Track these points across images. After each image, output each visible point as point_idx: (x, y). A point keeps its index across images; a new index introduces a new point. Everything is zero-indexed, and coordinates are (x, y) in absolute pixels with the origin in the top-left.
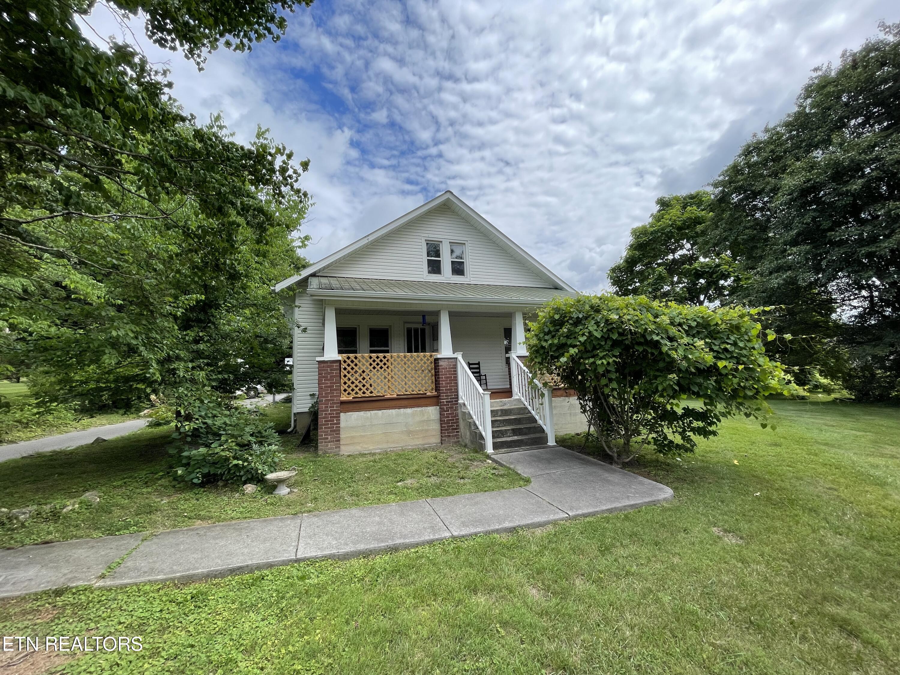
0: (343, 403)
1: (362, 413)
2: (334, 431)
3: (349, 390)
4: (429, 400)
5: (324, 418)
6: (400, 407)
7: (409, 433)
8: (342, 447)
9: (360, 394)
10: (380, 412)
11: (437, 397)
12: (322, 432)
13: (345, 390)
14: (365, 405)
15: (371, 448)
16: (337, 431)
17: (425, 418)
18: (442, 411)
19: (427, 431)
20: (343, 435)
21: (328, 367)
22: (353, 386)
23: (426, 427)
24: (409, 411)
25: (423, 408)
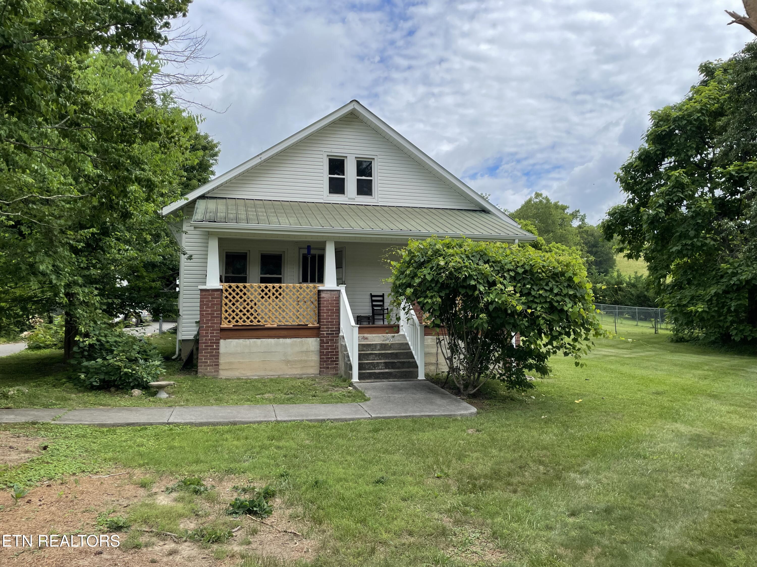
0: (222, 330)
1: (241, 341)
2: (214, 356)
3: (230, 318)
4: (310, 331)
5: (204, 343)
6: (279, 337)
7: (287, 362)
8: (221, 372)
9: (241, 323)
10: (259, 341)
11: (318, 328)
12: (202, 357)
13: (226, 318)
14: (245, 333)
15: (248, 374)
16: (217, 356)
17: (304, 349)
18: (322, 342)
19: (306, 361)
20: (222, 360)
21: (210, 295)
22: (234, 314)
23: (304, 358)
24: (288, 341)
25: (303, 339)
